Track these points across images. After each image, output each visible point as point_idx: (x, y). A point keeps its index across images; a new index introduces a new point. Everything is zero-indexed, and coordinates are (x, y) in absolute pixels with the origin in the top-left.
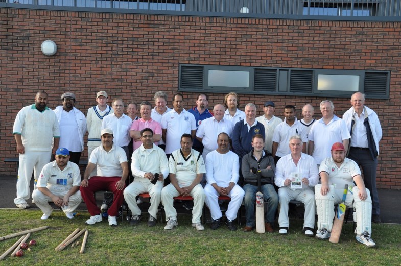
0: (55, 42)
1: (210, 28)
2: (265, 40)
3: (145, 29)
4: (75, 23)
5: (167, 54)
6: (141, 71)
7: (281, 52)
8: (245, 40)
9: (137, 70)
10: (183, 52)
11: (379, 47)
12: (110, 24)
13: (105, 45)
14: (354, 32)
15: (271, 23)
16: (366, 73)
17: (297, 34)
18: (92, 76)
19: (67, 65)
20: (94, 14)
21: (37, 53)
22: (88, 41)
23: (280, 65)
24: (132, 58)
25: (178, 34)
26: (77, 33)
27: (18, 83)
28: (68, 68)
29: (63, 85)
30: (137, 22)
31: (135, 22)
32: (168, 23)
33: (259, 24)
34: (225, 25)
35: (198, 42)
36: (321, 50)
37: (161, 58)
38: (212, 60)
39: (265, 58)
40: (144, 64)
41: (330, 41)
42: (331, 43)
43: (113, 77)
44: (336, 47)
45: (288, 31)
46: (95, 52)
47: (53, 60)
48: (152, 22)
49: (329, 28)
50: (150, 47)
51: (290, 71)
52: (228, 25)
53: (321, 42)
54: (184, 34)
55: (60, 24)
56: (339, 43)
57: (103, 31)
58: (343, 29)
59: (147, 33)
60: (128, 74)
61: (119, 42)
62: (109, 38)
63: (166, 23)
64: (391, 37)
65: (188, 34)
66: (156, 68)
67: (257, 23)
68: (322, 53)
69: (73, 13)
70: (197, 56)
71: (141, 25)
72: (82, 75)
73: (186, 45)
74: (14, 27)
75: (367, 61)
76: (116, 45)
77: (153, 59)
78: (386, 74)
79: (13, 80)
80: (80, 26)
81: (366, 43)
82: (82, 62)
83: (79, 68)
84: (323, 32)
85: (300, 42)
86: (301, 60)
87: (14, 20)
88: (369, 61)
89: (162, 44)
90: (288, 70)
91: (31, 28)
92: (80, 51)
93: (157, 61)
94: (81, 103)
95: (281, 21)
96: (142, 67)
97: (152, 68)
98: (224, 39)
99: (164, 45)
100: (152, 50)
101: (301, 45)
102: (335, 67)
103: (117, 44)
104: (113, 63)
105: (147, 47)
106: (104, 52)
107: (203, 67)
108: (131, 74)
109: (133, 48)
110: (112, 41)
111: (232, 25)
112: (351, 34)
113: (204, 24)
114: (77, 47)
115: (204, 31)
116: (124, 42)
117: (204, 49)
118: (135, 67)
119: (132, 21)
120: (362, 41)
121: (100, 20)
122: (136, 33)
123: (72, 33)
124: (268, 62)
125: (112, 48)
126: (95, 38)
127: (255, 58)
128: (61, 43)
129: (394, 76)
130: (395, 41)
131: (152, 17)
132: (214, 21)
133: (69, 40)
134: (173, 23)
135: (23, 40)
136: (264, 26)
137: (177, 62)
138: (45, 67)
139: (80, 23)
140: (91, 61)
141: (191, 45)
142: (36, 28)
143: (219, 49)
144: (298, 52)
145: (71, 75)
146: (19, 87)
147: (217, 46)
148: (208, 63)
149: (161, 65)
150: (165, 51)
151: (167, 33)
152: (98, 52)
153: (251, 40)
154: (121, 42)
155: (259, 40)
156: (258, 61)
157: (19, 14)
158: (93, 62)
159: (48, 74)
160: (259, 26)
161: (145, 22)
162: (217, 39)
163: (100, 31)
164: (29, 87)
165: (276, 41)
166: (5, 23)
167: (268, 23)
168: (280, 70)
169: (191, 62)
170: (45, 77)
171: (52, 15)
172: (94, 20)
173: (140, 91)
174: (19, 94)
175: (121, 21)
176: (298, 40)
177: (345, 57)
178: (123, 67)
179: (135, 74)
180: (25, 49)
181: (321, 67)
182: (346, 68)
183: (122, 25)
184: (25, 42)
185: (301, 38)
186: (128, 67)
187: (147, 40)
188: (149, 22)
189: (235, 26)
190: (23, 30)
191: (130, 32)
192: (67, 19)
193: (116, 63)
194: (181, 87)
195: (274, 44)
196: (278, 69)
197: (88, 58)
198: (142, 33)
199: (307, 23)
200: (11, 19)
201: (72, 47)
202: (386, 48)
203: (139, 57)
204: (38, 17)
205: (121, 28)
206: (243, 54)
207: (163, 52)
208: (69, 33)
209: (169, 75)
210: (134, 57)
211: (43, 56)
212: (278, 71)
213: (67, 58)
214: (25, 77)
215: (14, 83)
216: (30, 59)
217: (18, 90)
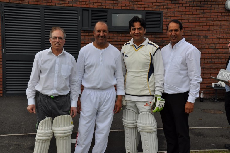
27: (207, 32)
79: (203, 29)
138: (225, 19)
146: (207, 35)
159: (227, 24)
164: (214, 35)
170: (225, 27)
174: (206, 39)
180: (212, 6)
214: (211, 27)
215: (204, 32)
216: (215, 14)
217: (206, 37)
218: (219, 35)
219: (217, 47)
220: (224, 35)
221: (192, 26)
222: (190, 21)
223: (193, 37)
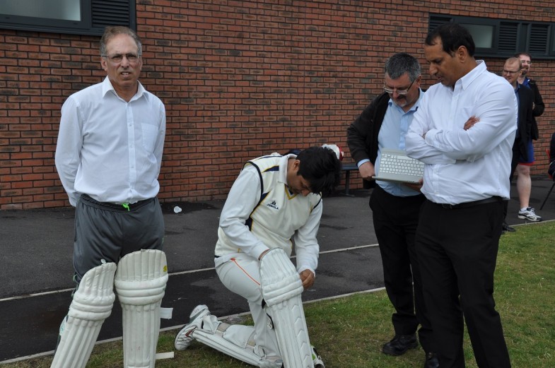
6: (389, 22)
18: (333, 29)
19: (302, 10)
28: (303, 15)
29: (296, 44)
37: (412, 3)
39: (511, 7)
40: (393, 12)
43: (357, 31)
60: (374, 27)
72: (320, 28)
77: (402, 4)
79: (229, 34)
82: (321, 6)
83: (316, 16)
86: (542, 10)
93: (406, 8)
94: (320, 74)
96: (390, 17)
97: (400, 18)
104: (358, 9)
108: (377, 27)
118: (382, 17)
124: (514, 12)
127: (503, 6)
137: (427, 10)
138: (273, 13)
140: (332, 4)
145: (307, 27)
146: (238, 47)
149: (411, 14)
156: (505, 11)
158: (335, 7)
159: (276, 25)
164: (252, 48)
169: (443, 11)
170: (274, 31)
174: (237, 58)
178: (369, 15)
179: (382, 27)
186: (376, 16)
193: (361, 10)
209: (419, 30)
214: (245, 29)
215: (230, 40)
217: (235, 53)
218: (261, 48)
219: (259, 78)
220: (272, 48)
221: (204, 26)
222: (199, 13)
223: (209, 52)
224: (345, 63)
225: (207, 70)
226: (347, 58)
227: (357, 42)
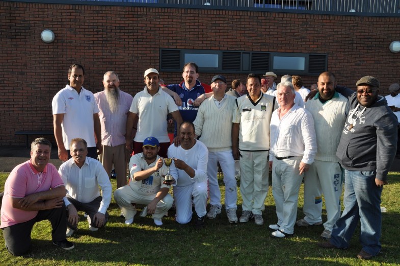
0: (53, 31)
1: (185, 18)
2: (231, 28)
3: (130, 19)
4: (69, 14)
5: (149, 40)
6: (127, 55)
7: (243, 38)
8: (214, 28)
9: (124, 54)
10: (163, 38)
11: (320, 35)
12: (100, 15)
13: (96, 33)
14: (300, 23)
15: (235, 14)
16: (310, 55)
17: (256, 24)
18: (86, 60)
19: (64, 50)
20: (86, 7)
21: (38, 41)
22: (81, 30)
23: (243, 49)
24: (120, 44)
25: (158, 23)
26: (71, 23)
27: (23, 67)
28: (65, 53)
30: (123, 13)
31: (121, 13)
32: (150, 14)
33: (226, 15)
34: (197, 15)
35: (175, 29)
36: (275, 36)
37: (145, 43)
38: (187, 44)
39: (231, 43)
40: (130, 49)
41: (282, 29)
42: (283, 31)
43: (104, 60)
44: (287, 34)
45: (249, 20)
46: (88, 39)
47: (51, 47)
48: (136, 13)
49: (281, 19)
50: (135, 34)
51: (251, 54)
52: (200, 15)
53: (276, 30)
54: (163, 23)
55: (57, 15)
56: (289, 31)
57: (94, 21)
58: (292, 19)
59: (132, 22)
60: (117, 57)
61: (108, 31)
62: (99, 27)
63: (148, 13)
64: (328, 27)
65: (167, 23)
66: (140, 52)
67: (224, 14)
68: (276, 39)
69: (68, 6)
70: (175, 41)
71: (126, 16)
72: (77, 59)
73: (165, 32)
74: (17, 18)
75: (311, 46)
76: (105, 33)
77: (137, 44)
78: (325, 56)
79: (18, 64)
80: (74, 17)
81: (310, 32)
82: (77, 48)
83: (74, 53)
84: (277, 22)
85: (259, 29)
86: (260, 44)
87: (16, 12)
88: (312, 46)
89: (145, 31)
90: (249, 53)
91: (31, 19)
92: (75, 38)
93: (141, 46)
95: (244, 13)
96: (128, 52)
97: (136, 52)
98: (197, 27)
99: (146, 33)
100: (136, 37)
101: (259, 33)
102: (287, 51)
103: (107, 32)
104: (104, 48)
105: (132, 34)
106: (95, 39)
107: (179, 51)
108: (119, 57)
109: (120, 36)
110: (102, 29)
111: (203, 16)
112: (298, 24)
113: (180, 15)
114: (72, 36)
115: (180, 21)
116: (112, 31)
117: (180, 35)
118: (123, 52)
119: (119, 13)
120: (307, 30)
121: (92, 12)
122: (123, 22)
123: (67, 23)
124: (234, 46)
125: (102, 35)
126: (87, 27)
127: (223, 43)
128: (58, 32)
129: (331, 58)
130: (331, 30)
131: (136, 8)
132: (189, 12)
133: (65, 29)
134: (154, 14)
135: (25, 30)
136: (230, 17)
137: (158, 47)
138: (45, 53)
139: (74, 14)
140: (85, 47)
141: (169, 32)
142: (36, 19)
143: (193, 36)
144: (257, 38)
145: (68, 59)
146: (23, 71)
147: (191, 33)
148: (184, 47)
149: (145, 49)
150: (147, 37)
151: (149, 23)
152: (91, 39)
153: (219, 28)
154: (110, 31)
155: (225, 28)
156: (225, 45)
157: (20, 7)
158: (87, 48)
159: (47, 59)
160: (226, 16)
161: (130, 13)
162: (191, 27)
163: (92, 21)
164: (32, 71)
165: (239, 29)
166: (9, 15)
167: (233, 14)
168: (243, 53)
169: (170, 47)
170: (46, 62)
171: (49, 7)
172: (86, 12)
173: (127, 72)
174: (23, 76)
175: (110, 12)
176: (257, 28)
177: (294, 43)
178: (112, 51)
179: (122, 57)
180: (27, 37)
181: (275, 50)
182: (295, 51)
183: (110, 15)
184: (27, 31)
185: (260, 27)
186: (117, 51)
187: (132, 28)
188: (133, 13)
189: (206, 16)
190: (25, 21)
191: (117, 22)
192: (63, 11)
193: (106, 49)
194: (162, 68)
195: (238, 32)
196: (242, 52)
197: (82, 45)
198: (128, 22)
199: (264, 14)
200: (13, 12)
201: (68, 35)
202: (325, 35)
203: (125, 43)
204: (37, 10)
205: (110, 18)
206: (213, 39)
207: (146, 39)
208: (65, 23)
209: (152, 58)
210: (121, 43)
211: (43, 44)
212: (242, 53)
213: (64, 44)
214: (28, 62)
215: (19, 67)
216: (32, 47)
217: (22, 74)
218: (39, 71)
219: (37, 86)
220: (45, 71)
221: (2, 61)
223: (6, 73)
224: (95, 77)
225: (5, 82)
226: (97, 75)
227: (104, 66)
